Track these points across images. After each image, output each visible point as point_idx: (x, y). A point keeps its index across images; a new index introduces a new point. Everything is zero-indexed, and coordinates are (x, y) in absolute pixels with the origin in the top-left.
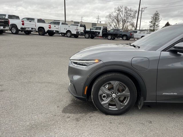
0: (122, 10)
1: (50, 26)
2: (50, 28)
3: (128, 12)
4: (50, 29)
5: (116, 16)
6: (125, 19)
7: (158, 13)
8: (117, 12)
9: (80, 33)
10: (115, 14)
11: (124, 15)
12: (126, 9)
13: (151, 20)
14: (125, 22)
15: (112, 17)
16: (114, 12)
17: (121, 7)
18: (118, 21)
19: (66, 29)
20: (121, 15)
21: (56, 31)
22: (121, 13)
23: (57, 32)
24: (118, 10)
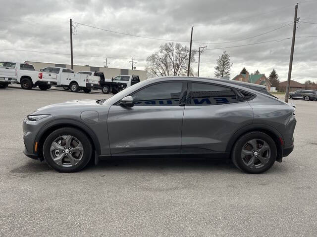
0: (172, 48)
1: (41, 74)
2: (41, 77)
3: (182, 52)
4: (41, 80)
5: (164, 58)
6: (178, 62)
7: (227, 55)
8: (163, 51)
9: (92, 85)
10: (161, 55)
11: (176, 57)
12: (178, 48)
13: (217, 66)
14: (178, 67)
15: (156, 60)
16: (159, 52)
17: (170, 44)
18: (166, 66)
19: (70, 79)
20: (171, 57)
21: (51, 82)
22: (170, 53)
23: (55, 84)
24: (166, 50)
